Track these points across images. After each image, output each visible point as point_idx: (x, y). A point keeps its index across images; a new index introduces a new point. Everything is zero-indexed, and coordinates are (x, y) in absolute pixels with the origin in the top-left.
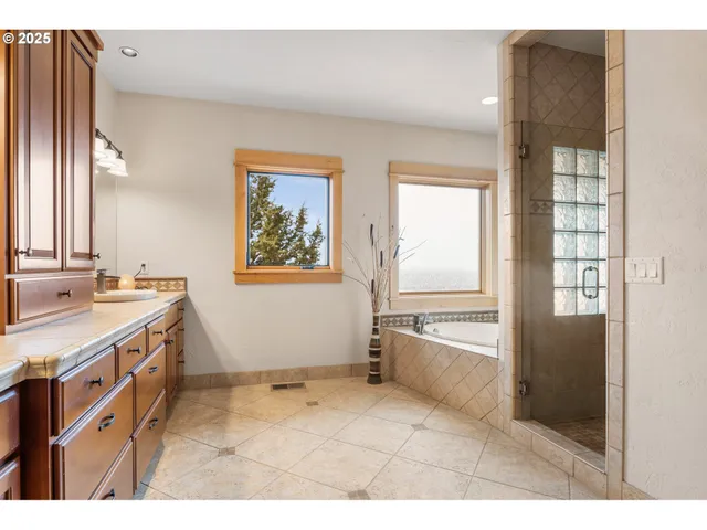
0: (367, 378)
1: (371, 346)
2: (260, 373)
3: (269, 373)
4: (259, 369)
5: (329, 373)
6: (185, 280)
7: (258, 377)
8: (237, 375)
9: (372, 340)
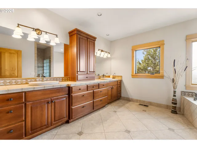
0: (171, 111)
1: (172, 101)
2: (137, 100)
3: (140, 101)
4: (137, 99)
5: (159, 106)
6: (122, 76)
7: (137, 101)
8: (132, 99)
9: (173, 99)
